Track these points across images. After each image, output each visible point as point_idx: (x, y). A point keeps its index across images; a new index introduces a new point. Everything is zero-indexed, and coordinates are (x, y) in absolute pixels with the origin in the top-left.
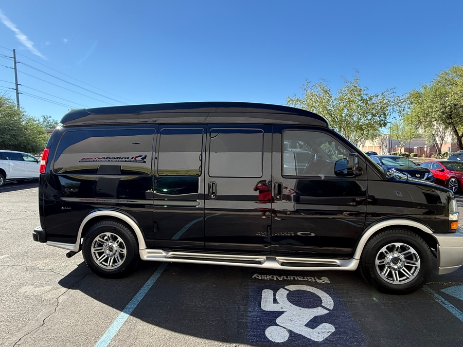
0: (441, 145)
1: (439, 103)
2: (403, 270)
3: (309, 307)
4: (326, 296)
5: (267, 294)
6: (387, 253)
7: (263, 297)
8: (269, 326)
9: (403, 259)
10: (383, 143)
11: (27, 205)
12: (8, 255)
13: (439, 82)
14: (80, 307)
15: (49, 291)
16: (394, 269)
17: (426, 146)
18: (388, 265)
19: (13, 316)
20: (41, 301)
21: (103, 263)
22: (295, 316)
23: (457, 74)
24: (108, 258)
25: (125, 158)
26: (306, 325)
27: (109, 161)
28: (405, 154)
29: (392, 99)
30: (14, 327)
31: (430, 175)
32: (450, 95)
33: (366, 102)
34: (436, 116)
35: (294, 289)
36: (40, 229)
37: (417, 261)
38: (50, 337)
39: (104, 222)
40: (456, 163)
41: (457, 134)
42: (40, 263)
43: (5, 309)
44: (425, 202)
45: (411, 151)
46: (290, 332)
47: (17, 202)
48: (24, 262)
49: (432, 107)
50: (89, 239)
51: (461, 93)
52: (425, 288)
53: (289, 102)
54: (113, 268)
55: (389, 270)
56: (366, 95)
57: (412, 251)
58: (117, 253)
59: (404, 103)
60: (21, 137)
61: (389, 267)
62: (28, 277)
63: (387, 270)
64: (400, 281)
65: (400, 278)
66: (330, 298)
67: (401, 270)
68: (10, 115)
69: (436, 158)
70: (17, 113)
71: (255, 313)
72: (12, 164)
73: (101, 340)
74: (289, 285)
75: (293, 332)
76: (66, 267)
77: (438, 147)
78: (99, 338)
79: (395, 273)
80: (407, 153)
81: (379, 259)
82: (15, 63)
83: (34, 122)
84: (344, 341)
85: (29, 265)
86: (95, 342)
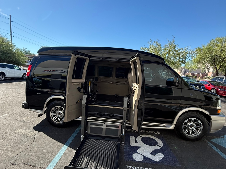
0: (208, 73)
1: (210, 54)
2: (195, 130)
3: (152, 145)
4: (159, 141)
5: (132, 138)
6: (188, 122)
7: (130, 139)
8: (134, 153)
9: (195, 126)
10: (182, 71)
11: (16, 90)
12: (9, 114)
13: (210, 44)
14: (45, 141)
15: (30, 132)
16: (191, 130)
17: (201, 73)
18: (188, 128)
19: (13, 143)
20: (26, 137)
21: (56, 120)
22: (146, 149)
23: (218, 41)
24: (58, 118)
25: (65, 71)
26: (151, 154)
27: (57, 72)
28: (191, 76)
29: (189, 51)
30: (14, 149)
31: (204, 87)
32: (215, 51)
33: (177, 51)
34: (208, 60)
35: (144, 137)
36: (25, 102)
37: (201, 126)
38: (32, 154)
39: (57, 101)
40: (215, 82)
41: (216, 69)
42: (25, 119)
43: (9, 140)
44: (205, 99)
45: (194, 75)
46: (144, 156)
47: (11, 89)
48: (17, 118)
49: (206, 56)
50: (49, 109)
51: (220, 50)
52: (204, 139)
53: (142, 49)
54: (60, 123)
55: (188, 130)
56: (177, 48)
57: (199, 122)
58: (62, 116)
59: (194, 53)
60: (13, 57)
61: (188, 129)
62: (19, 125)
63: (187, 130)
64: (193, 135)
65: (193, 134)
66: (161, 141)
67: (194, 130)
68: (8, 47)
69: (205, 79)
70: (11, 46)
71: (127, 147)
72: (8, 70)
73: (56, 156)
74: (142, 134)
75: (145, 157)
76: (37, 121)
77: (206, 74)
78: (55, 156)
79: (191, 131)
80: (192, 76)
81: (184, 125)
82: (11, 22)
83: (19, 51)
84: (169, 161)
85: (19, 119)
86: (54, 157)
